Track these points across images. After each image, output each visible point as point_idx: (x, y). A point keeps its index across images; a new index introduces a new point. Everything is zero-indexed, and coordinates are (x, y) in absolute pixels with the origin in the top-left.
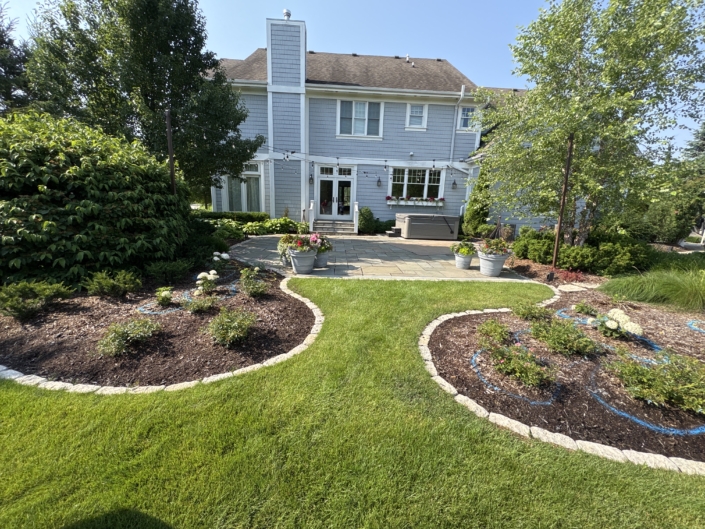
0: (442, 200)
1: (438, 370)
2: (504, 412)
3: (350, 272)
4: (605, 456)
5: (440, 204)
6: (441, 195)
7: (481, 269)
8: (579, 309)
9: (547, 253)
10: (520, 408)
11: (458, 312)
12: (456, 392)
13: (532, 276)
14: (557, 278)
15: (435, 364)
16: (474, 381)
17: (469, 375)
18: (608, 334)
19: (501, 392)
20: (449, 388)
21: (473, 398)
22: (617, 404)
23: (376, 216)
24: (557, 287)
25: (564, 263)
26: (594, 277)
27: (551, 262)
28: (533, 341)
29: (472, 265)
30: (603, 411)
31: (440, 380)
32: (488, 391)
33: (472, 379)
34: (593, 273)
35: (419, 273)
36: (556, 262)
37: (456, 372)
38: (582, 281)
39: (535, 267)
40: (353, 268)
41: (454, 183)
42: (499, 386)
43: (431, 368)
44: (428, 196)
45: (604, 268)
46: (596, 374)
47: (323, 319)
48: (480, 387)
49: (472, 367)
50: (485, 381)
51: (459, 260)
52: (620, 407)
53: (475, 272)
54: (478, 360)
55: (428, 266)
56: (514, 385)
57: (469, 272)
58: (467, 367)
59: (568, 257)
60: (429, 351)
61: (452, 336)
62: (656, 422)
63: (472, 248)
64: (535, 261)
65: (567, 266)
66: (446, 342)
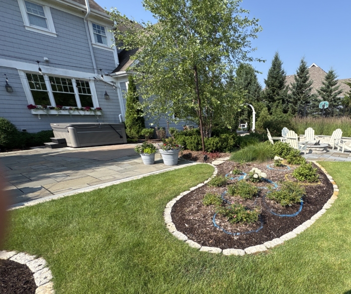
0: (99, 109)
1: (199, 242)
2: (250, 245)
3: (30, 195)
4: (292, 237)
5: (99, 113)
6: (96, 104)
7: (164, 161)
8: (234, 173)
9: (198, 144)
10: (253, 237)
11: (175, 196)
12: (221, 250)
13: (195, 159)
14: (209, 158)
15: (193, 240)
16: (224, 236)
17: (220, 235)
18: (255, 181)
19: (241, 234)
20: (216, 250)
21: (230, 247)
22: (279, 212)
23: (21, 128)
24: (211, 163)
25: (209, 149)
26: (223, 154)
27: (201, 149)
28: (232, 198)
29: (156, 160)
30: (278, 218)
31: (205, 249)
32: (235, 238)
33: (223, 236)
34: (222, 151)
35: (117, 176)
36: (204, 148)
37: (211, 237)
38: (220, 157)
39: (195, 154)
40: (33, 190)
41: (106, 94)
42: (238, 231)
43: (194, 244)
44: (82, 105)
45: (225, 148)
46: (265, 202)
47: (42, 261)
48: (230, 238)
49: (218, 229)
50: (230, 233)
51: (144, 158)
52: (281, 213)
53: (160, 165)
54: (218, 222)
55: (120, 169)
56: (244, 227)
57: (156, 165)
58: (215, 230)
59: (210, 145)
60: (181, 234)
61: (189, 215)
62: (291, 213)
63: (153, 148)
64: (192, 150)
65: (210, 150)
66: (188, 221)
